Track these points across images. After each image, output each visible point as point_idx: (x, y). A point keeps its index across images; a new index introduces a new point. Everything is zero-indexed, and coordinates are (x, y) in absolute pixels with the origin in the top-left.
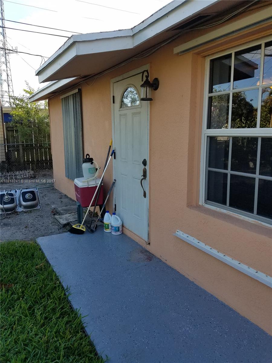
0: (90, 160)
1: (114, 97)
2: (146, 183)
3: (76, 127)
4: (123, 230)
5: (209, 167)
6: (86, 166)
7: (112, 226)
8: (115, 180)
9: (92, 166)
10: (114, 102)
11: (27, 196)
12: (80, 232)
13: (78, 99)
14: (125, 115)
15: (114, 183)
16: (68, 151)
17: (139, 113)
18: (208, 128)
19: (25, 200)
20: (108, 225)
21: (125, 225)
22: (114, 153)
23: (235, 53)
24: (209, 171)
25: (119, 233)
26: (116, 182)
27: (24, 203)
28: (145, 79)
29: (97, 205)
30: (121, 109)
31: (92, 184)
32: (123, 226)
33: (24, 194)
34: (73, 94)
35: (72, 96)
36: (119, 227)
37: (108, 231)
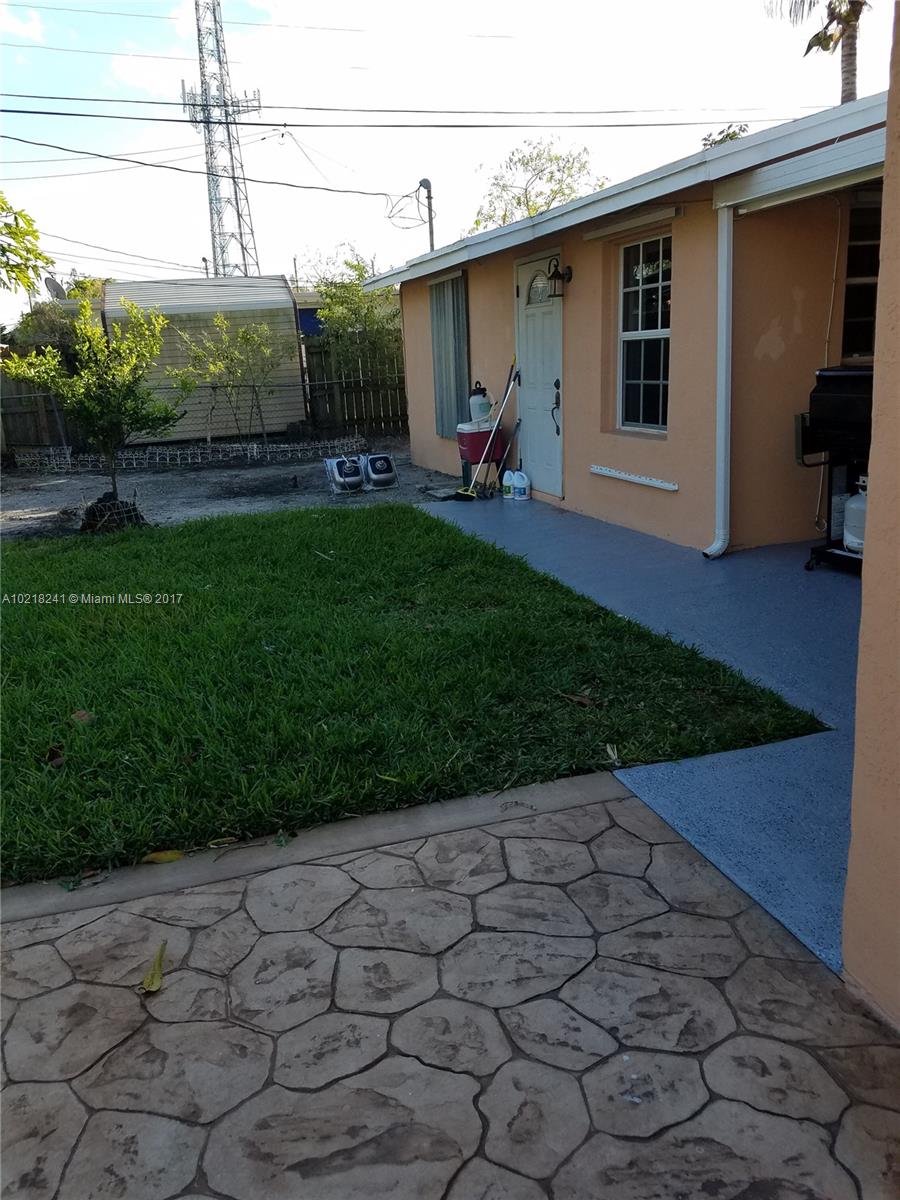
0: (482, 391)
1: (518, 287)
2: (558, 413)
3: (457, 338)
4: (531, 494)
5: (627, 379)
6: (475, 400)
7: (515, 488)
8: (520, 420)
9: (484, 400)
10: (518, 296)
11: (378, 464)
12: (469, 499)
13: (461, 290)
14: (533, 315)
15: (518, 424)
16: (441, 386)
17: (551, 313)
18: (624, 331)
19: (376, 471)
20: (509, 487)
21: (534, 486)
22: (518, 375)
23: (644, 244)
24: (627, 385)
25: (524, 498)
26: (522, 423)
27: (374, 476)
28: (553, 270)
29: (492, 461)
30: (529, 306)
31: (485, 427)
32: (531, 489)
33: (373, 462)
34: (452, 280)
35: (450, 282)
36: (524, 489)
37: (510, 496)
